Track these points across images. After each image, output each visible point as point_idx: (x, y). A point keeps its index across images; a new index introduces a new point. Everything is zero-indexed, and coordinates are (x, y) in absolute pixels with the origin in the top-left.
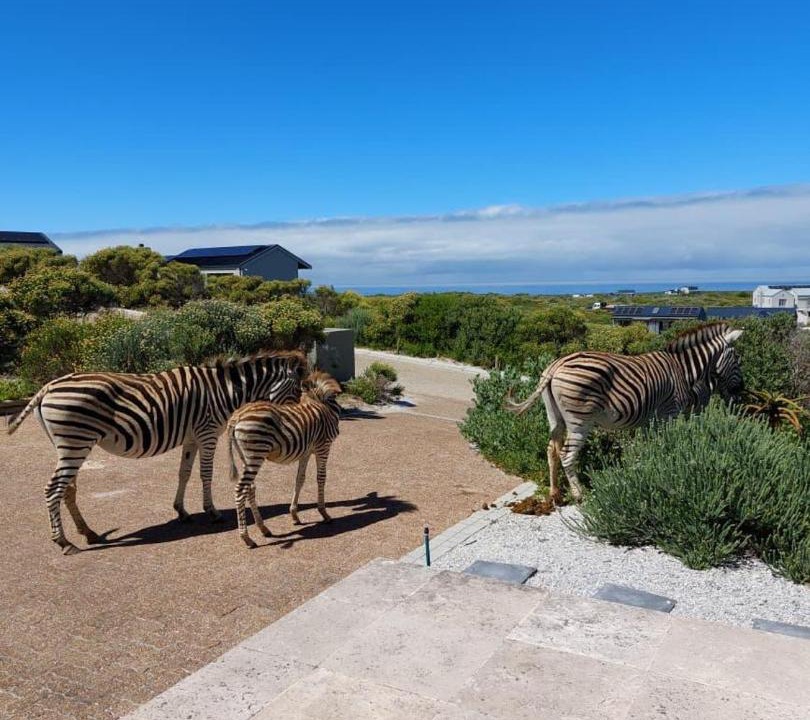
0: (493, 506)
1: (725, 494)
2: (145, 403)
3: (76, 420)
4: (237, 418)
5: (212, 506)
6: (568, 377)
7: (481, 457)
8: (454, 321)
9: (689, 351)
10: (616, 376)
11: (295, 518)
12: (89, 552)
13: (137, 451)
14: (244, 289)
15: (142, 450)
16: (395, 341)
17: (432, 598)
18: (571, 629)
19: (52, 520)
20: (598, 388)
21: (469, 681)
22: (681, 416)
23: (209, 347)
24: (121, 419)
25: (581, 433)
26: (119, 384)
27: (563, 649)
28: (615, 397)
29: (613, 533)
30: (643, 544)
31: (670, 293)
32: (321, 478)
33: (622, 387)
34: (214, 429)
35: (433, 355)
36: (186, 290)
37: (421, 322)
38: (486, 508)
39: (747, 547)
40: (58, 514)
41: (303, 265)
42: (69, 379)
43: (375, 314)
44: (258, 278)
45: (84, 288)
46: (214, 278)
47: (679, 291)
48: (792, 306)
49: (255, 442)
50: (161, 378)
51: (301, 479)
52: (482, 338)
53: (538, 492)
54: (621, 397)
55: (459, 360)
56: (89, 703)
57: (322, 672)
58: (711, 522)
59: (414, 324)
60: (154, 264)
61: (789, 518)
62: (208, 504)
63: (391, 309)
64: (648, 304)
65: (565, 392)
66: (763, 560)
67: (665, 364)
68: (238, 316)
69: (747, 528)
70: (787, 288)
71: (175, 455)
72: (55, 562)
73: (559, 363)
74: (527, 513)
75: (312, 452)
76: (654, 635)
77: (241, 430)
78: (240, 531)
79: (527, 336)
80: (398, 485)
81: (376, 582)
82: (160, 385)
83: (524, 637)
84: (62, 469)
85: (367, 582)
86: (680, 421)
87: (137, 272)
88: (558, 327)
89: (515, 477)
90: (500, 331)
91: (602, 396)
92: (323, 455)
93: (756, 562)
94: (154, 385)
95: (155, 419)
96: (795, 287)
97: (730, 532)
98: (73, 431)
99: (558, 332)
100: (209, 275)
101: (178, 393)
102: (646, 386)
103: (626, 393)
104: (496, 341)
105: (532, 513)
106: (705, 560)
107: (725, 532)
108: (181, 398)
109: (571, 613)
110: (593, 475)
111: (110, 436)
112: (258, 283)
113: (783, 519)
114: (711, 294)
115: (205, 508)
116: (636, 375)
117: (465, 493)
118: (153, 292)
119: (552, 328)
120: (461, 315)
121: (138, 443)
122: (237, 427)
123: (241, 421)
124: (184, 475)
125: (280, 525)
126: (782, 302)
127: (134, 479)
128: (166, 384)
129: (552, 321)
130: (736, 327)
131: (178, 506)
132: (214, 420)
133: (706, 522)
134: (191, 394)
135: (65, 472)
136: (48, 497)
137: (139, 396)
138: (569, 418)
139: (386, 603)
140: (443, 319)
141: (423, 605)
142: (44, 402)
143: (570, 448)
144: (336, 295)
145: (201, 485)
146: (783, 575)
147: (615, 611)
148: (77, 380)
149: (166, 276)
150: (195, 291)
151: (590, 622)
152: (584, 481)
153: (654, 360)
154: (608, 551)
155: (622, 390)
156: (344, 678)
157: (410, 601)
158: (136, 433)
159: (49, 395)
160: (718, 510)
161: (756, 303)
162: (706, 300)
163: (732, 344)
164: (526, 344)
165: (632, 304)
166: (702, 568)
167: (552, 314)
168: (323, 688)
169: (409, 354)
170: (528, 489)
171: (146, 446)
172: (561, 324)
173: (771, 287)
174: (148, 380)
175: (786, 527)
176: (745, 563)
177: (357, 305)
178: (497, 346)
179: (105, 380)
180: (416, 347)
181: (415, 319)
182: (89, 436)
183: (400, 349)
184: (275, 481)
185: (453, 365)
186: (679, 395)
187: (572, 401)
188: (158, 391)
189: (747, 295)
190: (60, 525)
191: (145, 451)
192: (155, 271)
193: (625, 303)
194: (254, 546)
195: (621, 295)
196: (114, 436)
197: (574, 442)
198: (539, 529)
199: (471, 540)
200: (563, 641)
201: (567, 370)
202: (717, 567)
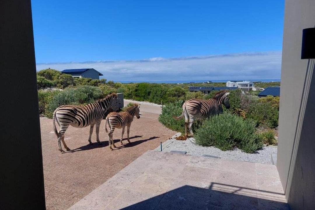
0: (171, 138)
1: (230, 133)
2: (83, 113)
3: (66, 117)
4: (109, 116)
5: (99, 140)
6: (190, 105)
7: (165, 127)
8: (149, 91)
9: (218, 98)
10: (202, 105)
11: (122, 142)
12: (68, 153)
13: (82, 126)
14: (87, 82)
15: (83, 125)
16: (132, 97)
17: (165, 158)
18: (200, 163)
19: (59, 144)
20: (197, 108)
21: (180, 174)
22: (217, 115)
23: (86, 99)
24: (77, 117)
25: (193, 119)
26: (76, 108)
27: (199, 167)
28: (202, 111)
29: (203, 143)
30: (210, 146)
31: (204, 83)
32: (128, 132)
33: (203, 108)
34: (100, 120)
35: (143, 101)
36: (68, 82)
37: (140, 91)
38: (170, 139)
39: (235, 146)
40: (60, 143)
41: (100, 75)
42: (63, 107)
43: (126, 89)
44: (90, 78)
45: (43, 82)
46: (76, 78)
47: (207, 82)
48: (237, 87)
49: (114, 122)
50: (86, 106)
51: (123, 132)
52: (157, 96)
53: (181, 135)
54: (203, 110)
55: (151, 102)
56: (86, 185)
57: (145, 174)
58: (227, 139)
59: (138, 92)
60: (58, 74)
61: (245, 138)
62: (98, 140)
63: (131, 87)
64: (198, 86)
65: (190, 109)
66: (239, 149)
67: (213, 102)
68: (93, 90)
69: (235, 141)
70: (235, 82)
71: (89, 127)
72: (60, 155)
73: (188, 102)
74: (180, 140)
75: (126, 125)
76: (218, 163)
77: (111, 119)
78: (110, 146)
79: (170, 95)
80: (145, 134)
81: (150, 155)
82: (86, 108)
83: (189, 165)
84: (62, 131)
85: (148, 155)
86: (217, 116)
87: (53, 77)
88: (178, 93)
89: (175, 131)
90: (162, 93)
91: (198, 110)
92: (129, 126)
93: (237, 149)
94: (84, 108)
95: (86, 117)
96: (237, 81)
97: (231, 142)
98: (65, 120)
99: (178, 94)
100: (75, 77)
101: (91, 110)
102: (209, 107)
103: (204, 109)
104: (161, 97)
105: (182, 140)
106: (226, 148)
107: (230, 142)
108: (92, 112)
109: (199, 160)
110: (197, 130)
111: (74, 122)
112: (91, 80)
113: (244, 138)
114: (215, 83)
115: (97, 141)
116: (206, 104)
117: (163, 136)
118: (58, 83)
119: (176, 93)
120: (151, 89)
121: (82, 124)
122: (109, 119)
123: (111, 117)
124: (91, 132)
125: (118, 144)
126: (234, 85)
127: (72, 135)
128: (87, 108)
129: (176, 91)
130: (228, 92)
131: (90, 141)
132: (100, 117)
133: (226, 140)
134: (94, 110)
135: (62, 132)
136: (58, 138)
137: (81, 111)
138: (190, 115)
139: (155, 159)
140: (146, 91)
141: (164, 160)
142: (57, 113)
143: (191, 123)
144: (114, 84)
145: (96, 134)
146: (244, 152)
147: (209, 159)
148: (65, 107)
149: (62, 78)
150: (71, 82)
151: (204, 161)
152: (194, 131)
153: (211, 101)
154: (202, 148)
155: (203, 109)
156: (151, 175)
157: (160, 159)
158: (81, 121)
159: (58, 111)
160: (229, 136)
161: (227, 86)
162: (214, 85)
163: (227, 96)
164: (169, 97)
165: (194, 86)
166: (225, 151)
167: (176, 89)
168: (146, 177)
169: (136, 100)
170: (179, 134)
171: (84, 124)
172: (179, 92)
173: (231, 81)
174: (83, 107)
175: (244, 140)
176: (235, 149)
177: (120, 86)
178: (161, 98)
179: (73, 107)
180: (138, 98)
181: (138, 90)
182: (69, 122)
183: (134, 99)
184: (118, 133)
185: (150, 104)
186: (217, 109)
187: (191, 111)
188: (86, 110)
189: (225, 84)
190: (61, 146)
191: (83, 126)
192: (58, 76)
193: (192, 86)
194: (113, 150)
195: (191, 84)
196: (75, 122)
197: (191, 122)
198: (184, 143)
199: (168, 146)
200: (199, 165)
201: (190, 103)
202: (228, 150)
